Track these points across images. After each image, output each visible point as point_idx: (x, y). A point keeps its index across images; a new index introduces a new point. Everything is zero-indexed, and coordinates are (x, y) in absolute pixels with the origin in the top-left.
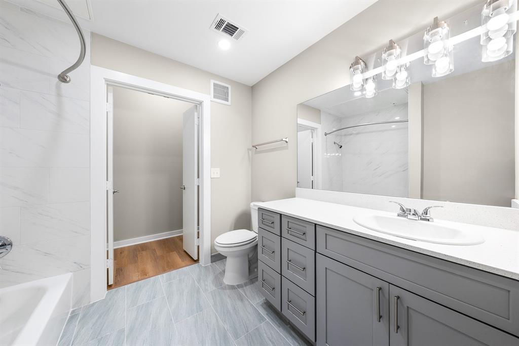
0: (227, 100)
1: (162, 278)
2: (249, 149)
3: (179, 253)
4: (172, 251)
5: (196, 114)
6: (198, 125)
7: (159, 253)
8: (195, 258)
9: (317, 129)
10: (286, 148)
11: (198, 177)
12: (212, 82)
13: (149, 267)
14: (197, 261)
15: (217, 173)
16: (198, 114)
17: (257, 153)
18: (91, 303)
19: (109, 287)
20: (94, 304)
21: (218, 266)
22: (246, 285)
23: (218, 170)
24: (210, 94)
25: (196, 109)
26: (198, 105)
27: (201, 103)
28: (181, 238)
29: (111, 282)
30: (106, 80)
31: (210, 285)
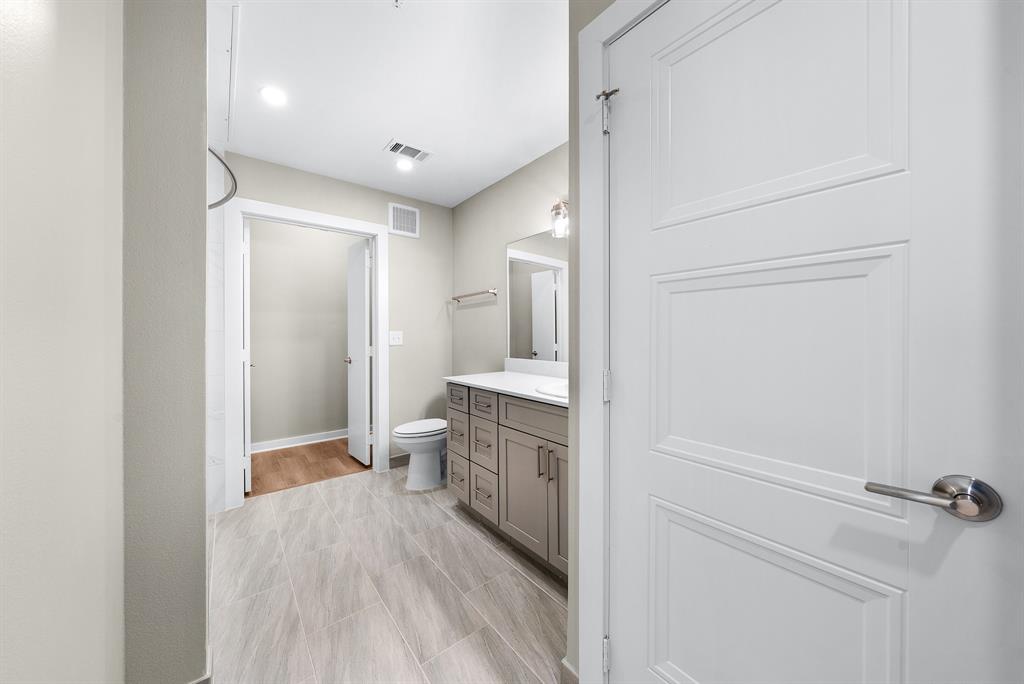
0: (414, 231)
1: (320, 487)
2: (448, 303)
3: (341, 459)
4: (331, 457)
5: (367, 251)
6: (371, 269)
7: (311, 459)
8: (367, 463)
9: (561, 269)
10: (494, 303)
11: (371, 345)
12: (391, 205)
13: (299, 475)
14: (370, 467)
15: (398, 338)
16: (371, 253)
17: (459, 308)
18: (226, 510)
19: (246, 494)
20: (229, 511)
21: (399, 472)
22: (435, 490)
23: (400, 334)
24: (387, 224)
25: (368, 244)
26: (370, 240)
27: (374, 237)
28: (345, 442)
29: (249, 489)
30: (243, 213)
31: (386, 490)
